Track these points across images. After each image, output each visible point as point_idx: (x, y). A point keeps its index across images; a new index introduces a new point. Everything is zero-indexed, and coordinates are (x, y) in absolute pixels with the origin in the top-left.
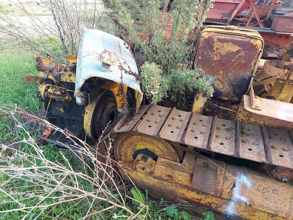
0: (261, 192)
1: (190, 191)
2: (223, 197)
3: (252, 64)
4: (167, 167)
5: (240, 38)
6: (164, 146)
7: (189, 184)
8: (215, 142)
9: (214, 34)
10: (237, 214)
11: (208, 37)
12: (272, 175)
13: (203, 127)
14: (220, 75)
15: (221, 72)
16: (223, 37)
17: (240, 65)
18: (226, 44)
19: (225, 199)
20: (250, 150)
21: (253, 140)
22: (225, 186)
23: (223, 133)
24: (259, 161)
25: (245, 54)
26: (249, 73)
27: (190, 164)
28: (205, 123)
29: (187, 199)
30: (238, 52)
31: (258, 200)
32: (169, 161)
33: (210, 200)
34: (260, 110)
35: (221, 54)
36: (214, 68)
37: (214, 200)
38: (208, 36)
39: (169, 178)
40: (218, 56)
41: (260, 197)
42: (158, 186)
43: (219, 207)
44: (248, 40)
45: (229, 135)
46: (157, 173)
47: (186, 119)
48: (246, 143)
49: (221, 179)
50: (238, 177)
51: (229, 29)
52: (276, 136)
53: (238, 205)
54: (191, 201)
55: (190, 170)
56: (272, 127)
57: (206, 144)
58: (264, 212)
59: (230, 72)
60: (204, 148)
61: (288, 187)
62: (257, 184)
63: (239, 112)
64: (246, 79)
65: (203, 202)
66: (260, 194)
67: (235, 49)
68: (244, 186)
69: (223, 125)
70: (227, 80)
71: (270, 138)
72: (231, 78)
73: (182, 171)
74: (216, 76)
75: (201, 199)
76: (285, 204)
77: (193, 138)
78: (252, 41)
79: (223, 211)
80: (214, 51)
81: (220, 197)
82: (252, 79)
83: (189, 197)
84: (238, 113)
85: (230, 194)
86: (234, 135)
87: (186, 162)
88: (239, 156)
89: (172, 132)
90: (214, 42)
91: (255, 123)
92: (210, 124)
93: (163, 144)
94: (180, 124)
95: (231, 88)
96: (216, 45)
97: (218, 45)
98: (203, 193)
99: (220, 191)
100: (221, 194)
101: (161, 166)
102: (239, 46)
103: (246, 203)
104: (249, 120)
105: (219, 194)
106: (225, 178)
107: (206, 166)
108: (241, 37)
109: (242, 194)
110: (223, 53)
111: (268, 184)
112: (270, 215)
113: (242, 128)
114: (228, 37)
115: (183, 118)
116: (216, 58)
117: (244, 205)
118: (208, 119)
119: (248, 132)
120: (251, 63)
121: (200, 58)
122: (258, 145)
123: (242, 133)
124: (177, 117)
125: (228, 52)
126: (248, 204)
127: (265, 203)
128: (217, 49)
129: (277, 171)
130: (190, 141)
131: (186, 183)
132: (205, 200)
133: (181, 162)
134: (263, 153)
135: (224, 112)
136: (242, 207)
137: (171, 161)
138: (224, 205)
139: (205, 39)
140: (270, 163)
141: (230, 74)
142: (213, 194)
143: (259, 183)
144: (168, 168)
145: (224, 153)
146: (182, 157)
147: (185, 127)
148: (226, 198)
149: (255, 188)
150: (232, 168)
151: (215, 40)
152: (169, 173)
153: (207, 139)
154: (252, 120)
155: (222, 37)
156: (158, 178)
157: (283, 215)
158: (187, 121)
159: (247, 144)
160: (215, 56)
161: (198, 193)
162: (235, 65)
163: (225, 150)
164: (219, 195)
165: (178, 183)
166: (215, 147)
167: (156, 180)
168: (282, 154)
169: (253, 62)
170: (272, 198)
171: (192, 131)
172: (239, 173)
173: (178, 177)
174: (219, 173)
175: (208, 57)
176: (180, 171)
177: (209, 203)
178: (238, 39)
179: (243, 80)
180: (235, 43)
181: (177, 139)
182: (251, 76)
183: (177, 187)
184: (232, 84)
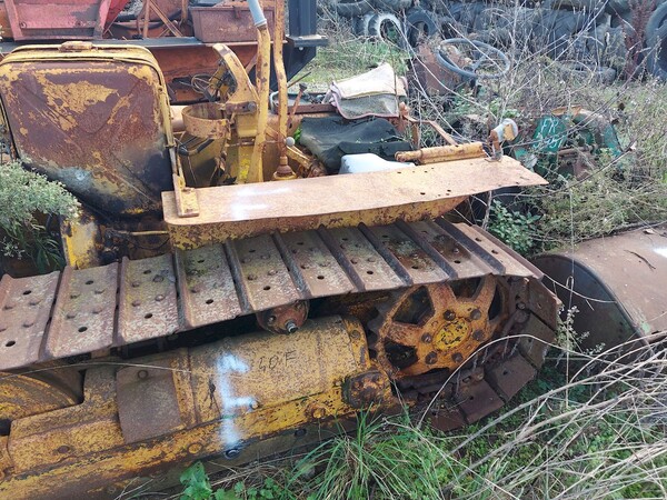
0: (267, 369)
1: (130, 453)
2: (204, 421)
3: (156, 120)
4: (45, 432)
5: (99, 67)
6: (12, 387)
7: (120, 440)
8: (132, 319)
9: (33, 66)
10: (245, 437)
11: (20, 76)
12: (272, 328)
13: (98, 296)
14: (96, 161)
15: (97, 154)
16: (60, 71)
17: (132, 128)
18: (72, 85)
19: (211, 423)
20: (209, 302)
21: (212, 280)
22: (199, 397)
23: (148, 291)
24: (230, 317)
25: (130, 101)
26: (159, 143)
27: (103, 394)
28: (101, 284)
29: (132, 474)
30: (112, 100)
31: (269, 387)
32: (45, 415)
33: (181, 444)
34: (197, 215)
35: (73, 113)
36: (75, 149)
37: (190, 438)
38: (18, 72)
39: (63, 455)
40: (69, 117)
41: (270, 381)
42: (44, 488)
43: (207, 445)
44: (120, 68)
45: (160, 289)
46: (24, 460)
47: (46, 293)
48: (199, 291)
49: (186, 387)
50: (219, 365)
51: (71, 49)
52: (252, 255)
53: (240, 419)
54: (145, 472)
55: (109, 407)
56: (246, 237)
57: (110, 333)
58: (288, 403)
59: (117, 148)
60: (106, 344)
61: (306, 335)
62: (257, 359)
63: (173, 231)
64: (158, 156)
65: (170, 457)
66: (266, 375)
67: (102, 94)
68: (235, 376)
69: (145, 273)
70: (120, 168)
71: (243, 262)
72: (128, 163)
73: (87, 422)
74: (89, 168)
75: (164, 454)
76: (313, 368)
77: (75, 331)
78: (131, 70)
79: (218, 449)
80: (53, 107)
81: (200, 425)
82: (172, 152)
83: (134, 466)
84: (171, 235)
85: (214, 406)
86: (172, 287)
87: (91, 395)
88: (189, 326)
89: (11, 344)
90: (41, 87)
91: (214, 242)
92: (114, 282)
93: (8, 382)
94: (32, 314)
95: (138, 183)
96: (52, 92)
97: (54, 91)
98: (161, 439)
99: (193, 412)
100: (198, 417)
101: (26, 440)
102: (106, 86)
103: (251, 406)
104: (198, 240)
105: (194, 421)
106: (194, 381)
107: (145, 377)
108: (103, 64)
109: (237, 393)
110: (80, 109)
111: (275, 347)
112: (299, 402)
113: (188, 262)
114: (70, 70)
115: (37, 294)
116: (65, 125)
117: (250, 411)
118: (109, 272)
119: (200, 267)
120: (153, 118)
121: (24, 131)
122: (223, 285)
123: (189, 273)
124: (19, 299)
125: (88, 103)
126: (255, 405)
127: (283, 386)
128: (59, 102)
129: (275, 318)
130: (67, 346)
131: (111, 442)
132: (171, 451)
133: (80, 400)
134: (234, 298)
135: (150, 242)
136: (247, 418)
137: (51, 414)
138: (215, 436)
139: (13, 83)
140: (250, 312)
141: (119, 154)
142: (181, 427)
143: (259, 355)
144: (49, 434)
145: (156, 334)
146: (77, 388)
147: (46, 317)
148: (211, 418)
149: (256, 367)
150: (200, 355)
151: (42, 81)
152: (58, 442)
153: (110, 321)
154: (204, 238)
155: (57, 71)
156: (34, 471)
157: (317, 389)
158: (50, 298)
159: (202, 294)
160: (61, 118)
161: (150, 446)
162: (120, 130)
163: (158, 327)
164: (196, 423)
165: (92, 452)
166: (135, 329)
167: (30, 480)
168: (267, 285)
169: (156, 116)
170: (290, 370)
171: (68, 317)
172: (217, 355)
173: (86, 440)
174: (176, 377)
175: (43, 124)
176: (84, 422)
177: (184, 451)
178: (98, 71)
179: (154, 159)
180: (95, 80)
181: (28, 357)
182: (168, 148)
183: (93, 462)
184: (135, 175)
